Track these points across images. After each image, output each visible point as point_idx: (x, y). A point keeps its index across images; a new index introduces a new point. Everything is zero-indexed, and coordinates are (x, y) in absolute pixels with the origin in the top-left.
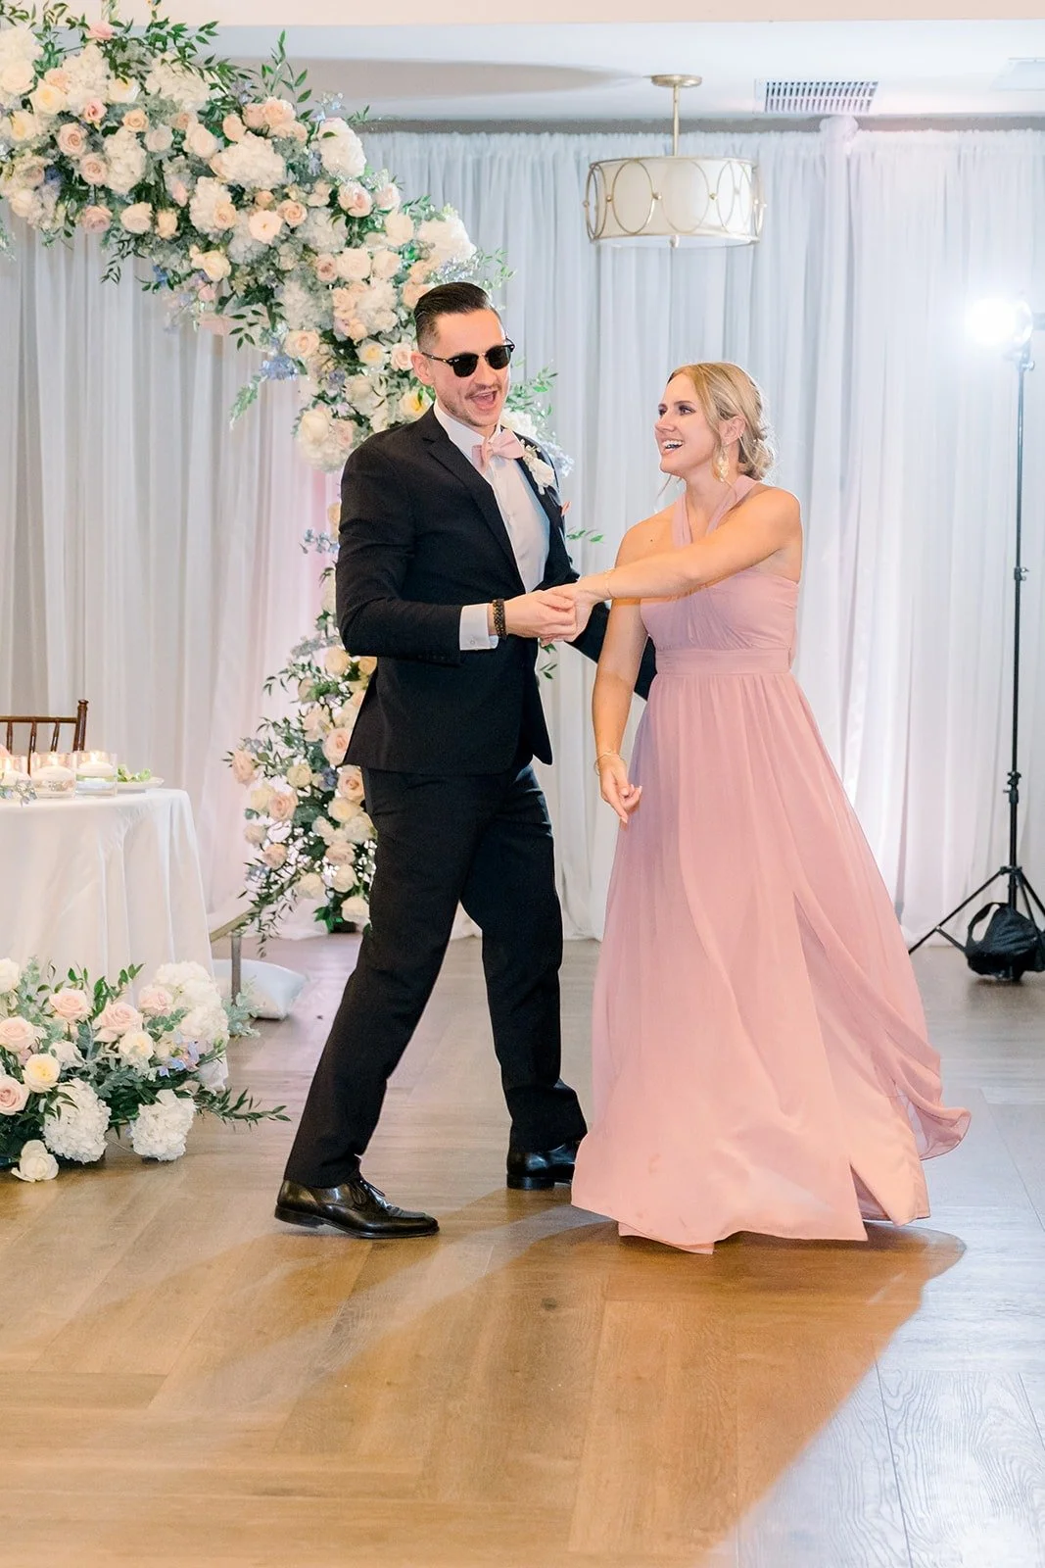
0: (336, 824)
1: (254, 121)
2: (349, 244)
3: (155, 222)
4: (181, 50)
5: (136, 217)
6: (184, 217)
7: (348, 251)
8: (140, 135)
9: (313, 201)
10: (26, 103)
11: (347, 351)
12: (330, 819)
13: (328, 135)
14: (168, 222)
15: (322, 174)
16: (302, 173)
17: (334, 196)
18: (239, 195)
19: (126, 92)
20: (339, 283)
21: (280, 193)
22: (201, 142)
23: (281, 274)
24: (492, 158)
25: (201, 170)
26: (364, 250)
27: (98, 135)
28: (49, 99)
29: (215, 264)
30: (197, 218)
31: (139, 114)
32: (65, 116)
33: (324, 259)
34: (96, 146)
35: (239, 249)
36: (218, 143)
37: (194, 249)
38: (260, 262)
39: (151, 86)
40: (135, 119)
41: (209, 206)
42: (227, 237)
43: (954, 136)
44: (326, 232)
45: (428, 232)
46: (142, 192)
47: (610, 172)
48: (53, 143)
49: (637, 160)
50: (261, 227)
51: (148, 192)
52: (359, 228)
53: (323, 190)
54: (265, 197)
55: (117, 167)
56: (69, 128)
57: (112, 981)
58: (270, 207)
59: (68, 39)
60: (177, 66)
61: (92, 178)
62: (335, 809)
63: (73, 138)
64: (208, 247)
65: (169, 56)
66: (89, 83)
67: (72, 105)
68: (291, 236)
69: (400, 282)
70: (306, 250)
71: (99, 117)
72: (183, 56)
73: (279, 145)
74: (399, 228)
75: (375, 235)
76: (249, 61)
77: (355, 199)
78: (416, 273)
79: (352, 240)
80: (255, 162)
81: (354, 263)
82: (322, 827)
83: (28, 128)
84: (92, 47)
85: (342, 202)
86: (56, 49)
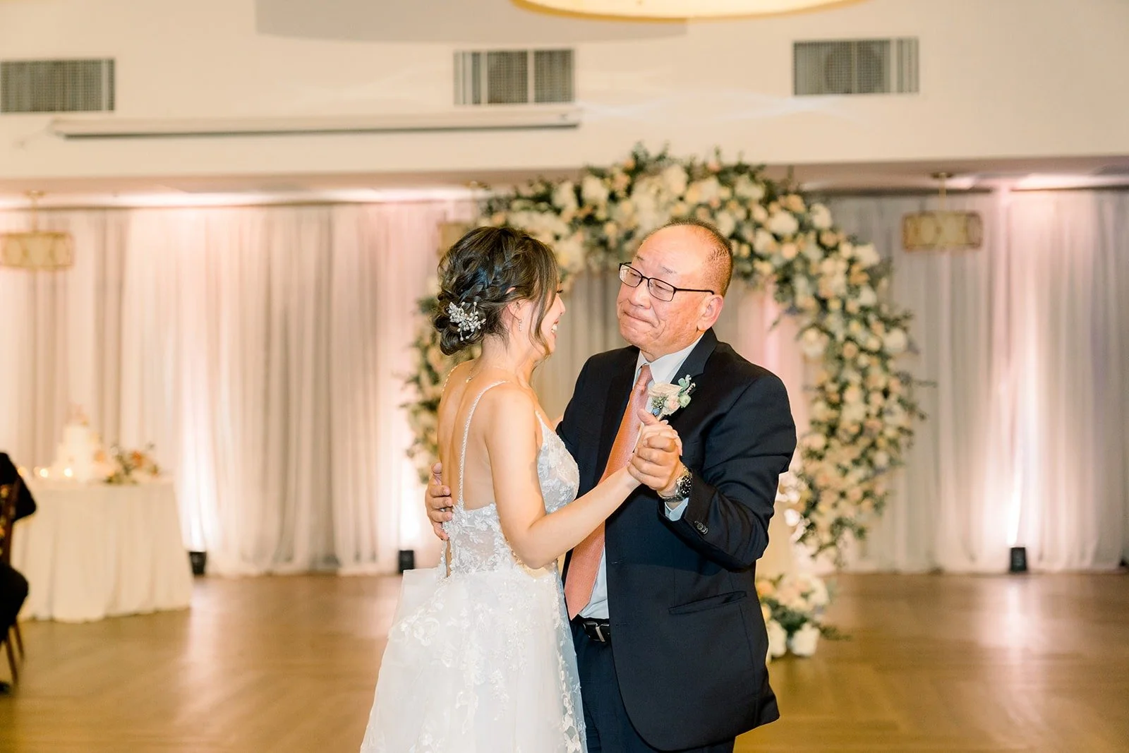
0: (820, 514)
1: (781, 205)
2: (824, 258)
3: (740, 250)
4: (750, 175)
6: (751, 247)
7: (824, 261)
8: (733, 212)
9: (809, 239)
10: (683, 199)
11: (823, 303)
13: (815, 211)
14: (745, 250)
15: (813, 228)
16: (804, 227)
17: (818, 237)
18: (777, 238)
19: (725, 193)
20: (821, 275)
21: (795, 237)
22: (759, 214)
23: (795, 272)
25: (758, 226)
26: (831, 261)
27: (714, 212)
28: (692, 197)
29: (767, 268)
30: (757, 249)
31: (731, 203)
32: (700, 205)
33: (815, 264)
34: (714, 217)
35: (777, 262)
36: (765, 214)
37: (757, 261)
38: (785, 266)
39: (738, 191)
40: (730, 206)
41: (762, 242)
42: (771, 255)
44: (814, 253)
45: (860, 251)
47: (915, 219)
49: (930, 213)
50: (789, 252)
51: (736, 236)
52: (828, 250)
53: (812, 236)
54: (789, 238)
56: (701, 210)
58: (792, 242)
59: (698, 172)
60: (751, 182)
63: (703, 213)
64: (762, 258)
65: (744, 178)
66: (710, 190)
67: (704, 198)
68: (800, 256)
69: (848, 273)
70: (806, 262)
71: (716, 204)
72: (753, 177)
73: (795, 215)
74: (846, 250)
75: (834, 255)
76: (777, 178)
77: (828, 239)
78: (855, 269)
79: (826, 256)
80: (784, 223)
81: (828, 266)
82: (815, 516)
83: (682, 210)
84: (709, 174)
85: (822, 240)
86: (691, 173)
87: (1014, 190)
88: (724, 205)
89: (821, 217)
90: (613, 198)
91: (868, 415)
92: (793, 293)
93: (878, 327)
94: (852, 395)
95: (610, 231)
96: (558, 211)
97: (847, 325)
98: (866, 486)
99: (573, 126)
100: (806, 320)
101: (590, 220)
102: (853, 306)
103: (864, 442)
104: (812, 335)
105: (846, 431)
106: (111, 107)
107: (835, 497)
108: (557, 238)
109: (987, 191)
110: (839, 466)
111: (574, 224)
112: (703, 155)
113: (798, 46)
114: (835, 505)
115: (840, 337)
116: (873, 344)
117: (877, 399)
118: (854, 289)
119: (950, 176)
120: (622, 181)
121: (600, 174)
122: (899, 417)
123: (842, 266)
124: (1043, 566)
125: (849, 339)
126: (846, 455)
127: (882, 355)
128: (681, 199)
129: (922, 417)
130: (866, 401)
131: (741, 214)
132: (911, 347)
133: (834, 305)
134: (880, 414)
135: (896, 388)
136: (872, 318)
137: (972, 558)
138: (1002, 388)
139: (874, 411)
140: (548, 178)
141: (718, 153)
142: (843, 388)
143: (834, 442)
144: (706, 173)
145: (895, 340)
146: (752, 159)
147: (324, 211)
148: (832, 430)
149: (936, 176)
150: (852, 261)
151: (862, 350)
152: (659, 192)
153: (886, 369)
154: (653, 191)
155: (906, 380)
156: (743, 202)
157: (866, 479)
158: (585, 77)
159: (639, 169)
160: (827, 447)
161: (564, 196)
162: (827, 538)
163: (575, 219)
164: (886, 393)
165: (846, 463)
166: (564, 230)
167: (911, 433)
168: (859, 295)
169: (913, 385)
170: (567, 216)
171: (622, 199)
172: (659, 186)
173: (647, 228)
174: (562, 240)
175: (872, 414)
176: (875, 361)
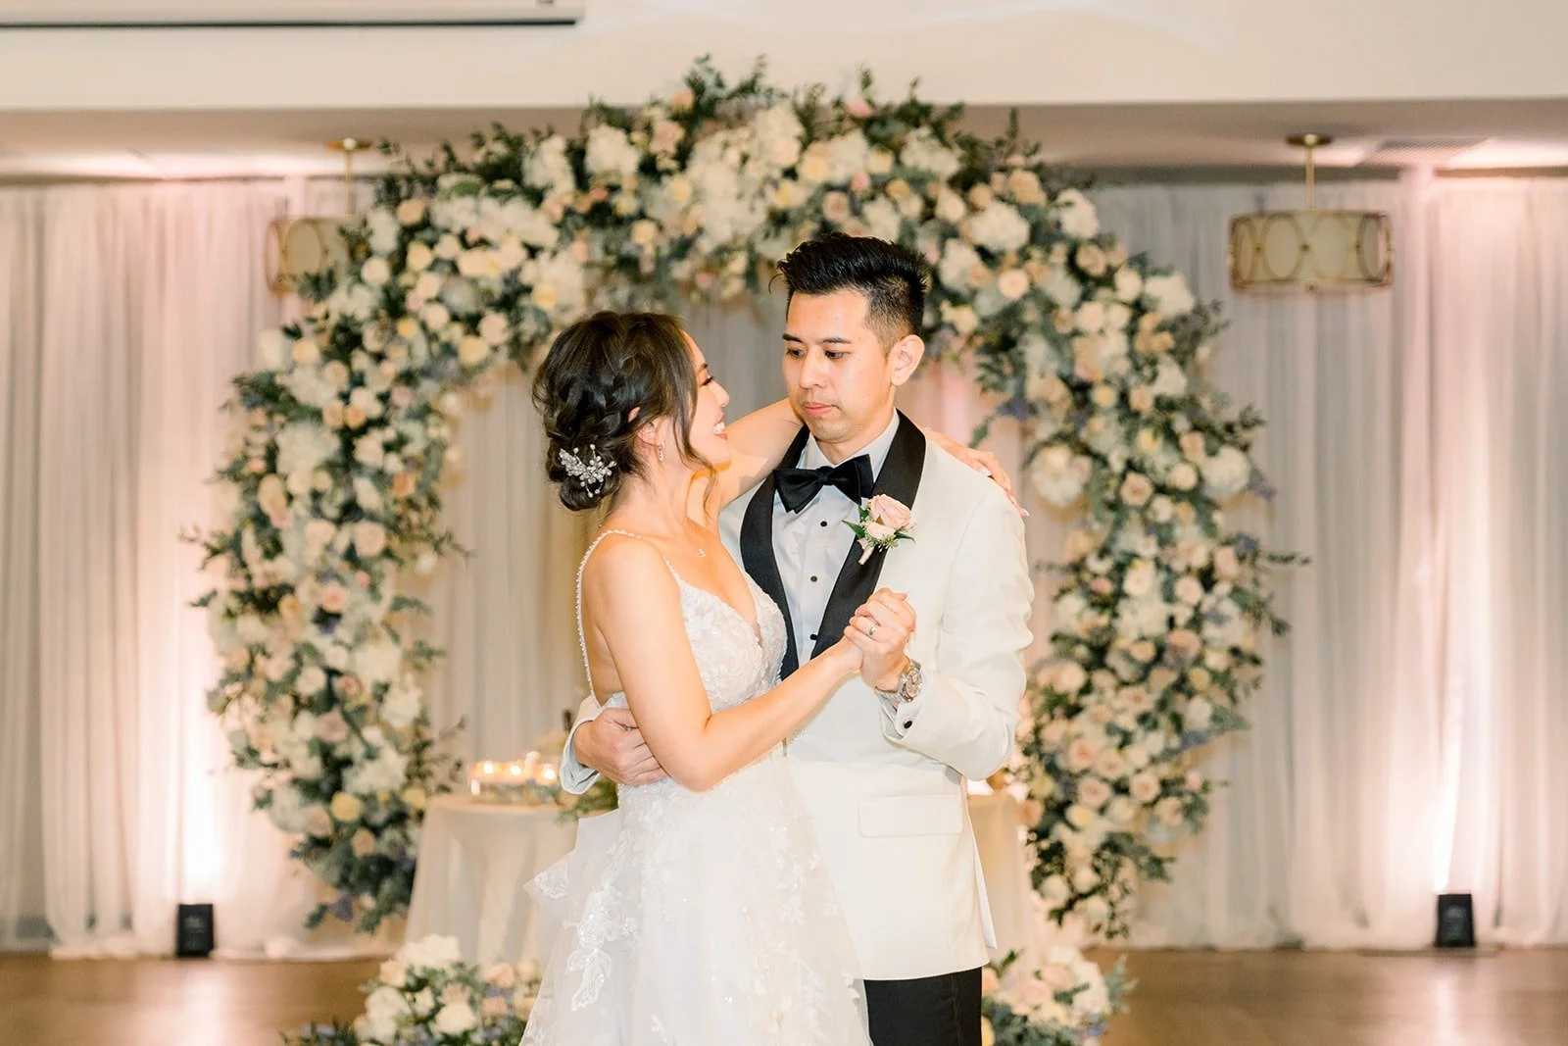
0: (1073, 828)
1: (998, 189)
2: (1083, 298)
4: (932, 127)
6: (937, 276)
7: (1085, 305)
8: (896, 203)
9: (1053, 260)
11: (1080, 390)
13: (1065, 204)
15: (1062, 238)
16: (1042, 235)
17: (1072, 256)
18: (988, 256)
19: (882, 163)
21: (1024, 255)
22: (951, 207)
23: (1024, 327)
25: (950, 233)
26: (1097, 306)
27: (859, 202)
28: (813, 170)
29: (965, 319)
30: (946, 276)
31: (893, 185)
32: (829, 188)
33: (1064, 312)
34: (857, 213)
35: (987, 305)
36: (962, 208)
37: (945, 305)
38: (1004, 316)
39: (908, 159)
40: (898, 187)
41: (958, 265)
42: (972, 293)
44: (1063, 288)
45: (1156, 287)
47: (1260, 224)
48: (818, 211)
50: (1012, 285)
52: (1090, 284)
53: (1059, 252)
54: (1012, 258)
55: (877, 225)
56: (833, 198)
58: (1018, 266)
60: (935, 142)
63: (837, 207)
64: (956, 300)
65: (920, 133)
66: (851, 157)
67: (839, 176)
68: (1034, 293)
69: (1131, 331)
70: (1050, 307)
71: (862, 184)
72: (938, 131)
73: (1024, 210)
74: (1128, 284)
75: (1103, 293)
76: (987, 135)
77: (1092, 261)
78: (1147, 323)
79: (1086, 297)
80: (1002, 227)
81: (1091, 316)
82: (1061, 832)
83: (791, 196)
84: (847, 124)
85: (1083, 260)
86: (812, 124)
87: (1442, 173)
88: (880, 187)
89: (1079, 216)
90: (649, 168)
91: (1171, 622)
92: (1020, 369)
93: (1193, 443)
94: (1141, 581)
95: (643, 236)
96: (536, 197)
97: (1130, 438)
98: (1166, 770)
99: (570, 23)
100: (1045, 430)
101: (602, 216)
102: (1142, 399)
103: (1162, 678)
104: (1058, 456)
105: (1128, 656)
107: (1106, 792)
108: (533, 251)
109: (1391, 173)
110: (1111, 729)
111: (567, 224)
112: (838, 86)
114: (1102, 810)
115: (1117, 465)
116: (1184, 478)
117: (1189, 590)
118: (1144, 365)
119: (1324, 141)
120: (669, 135)
121: (620, 120)
122: (1237, 630)
123: (1121, 316)
124: (1503, 934)
125: (1134, 466)
126: (1126, 706)
127: (1198, 498)
128: (791, 173)
129: (1280, 628)
130: (1169, 597)
131: (914, 207)
132: (1258, 485)
133: (1104, 397)
134: (1196, 622)
135: (1227, 562)
136: (1181, 423)
137: (1363, 921)
138: (1421, 573)
139: (1183, 615)
140: (513, 130)
141: (867, 82)
142: (1122, 567)
143: (1101, 678)
144: (845, 121)
145: (1227, 470)
146: (937, 95)
147: (29, 195)
148: (1098, 655)
149: (1297, 141)
150: (1139, 308)
151: (1161, 489)
152: (745, 159)
153: (1210, 529)
154: (733, 156)
155: (1248, 550)
156: (918, 181)
157: (1169, 754)
159: (702, 111)
160: (1087, 689)
161: (548, 165)
162: (1085, 878)
163: (569, 212)
164: (1207, 578)
165: (1127, 722)
166: (547, 236)
167: (1256, 661)
168: (1154, 376)
169: (1262, 562)
170: (554, 205)
171: (669, 172)
172: (745, 148)
173: (720, 231)
174: (543, 257)
175: (1181, 621)
176: (1186, 511)
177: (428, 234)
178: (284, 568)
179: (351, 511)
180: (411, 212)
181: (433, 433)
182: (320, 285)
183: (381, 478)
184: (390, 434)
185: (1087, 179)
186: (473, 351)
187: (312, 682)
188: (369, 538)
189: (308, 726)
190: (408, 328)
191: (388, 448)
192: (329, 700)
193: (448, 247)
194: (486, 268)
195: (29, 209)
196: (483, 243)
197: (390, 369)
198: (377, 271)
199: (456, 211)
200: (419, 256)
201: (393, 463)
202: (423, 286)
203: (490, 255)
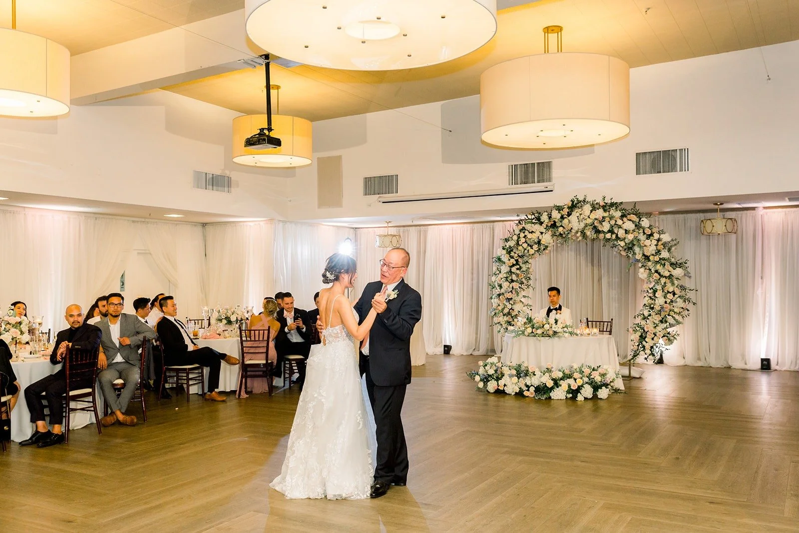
0: (647, 342)
1: (628, 218)
2: (647, 239)
3: (612, 236)
4: (616, 207)
5: (608, 236)
6: (617, 235)
7: (647, 240)
8: (609, 222)
9: (640, 232)
10: (589, 217)
11: (647, 257)
12: (645, 341)
13: (642, 221)
14: (614, 236)
15: (642, 227)
16: (638, 226)
17: (644, 230)
18: (627, 232)
19: (606, 214)
20: (645, 246)
21: (634, 231)
22: (620, 222)
23: (634, 245)
24: (687, 218)
25: (620, 227)
26: (649, 240)
27: (601, 222)
28: (593, 216)
29: (622, 244)
30: (619, 236)
31: (608, 218)
32: (596, 219)
33: (642, 242)
34: (601, 224)
35: (627, 241)
36: (622, 222)
37: (619, 241)
38: (630, 243)
39: (611, 213)
40: (607, 219)
41: (621, 233)
42: (625, 238)
43: (784, 210)
44: (642, 237)
45: (662, 236)
46: (609, 231)
47: (704, 222)
48: (594, 224)
49: (710, 220)
50: (630, 237)
51: (611, 231)
52: (648, 236)
53: (641, 231)
54: (631, 231)
55: (605, 227)
56: (596, 221)
57: (596, 368)
58: (632, 233)
59: (597, 206)
60: (615, 210)
61: (600, 229)
62: (646, 339)
63: (597, 223)
64: (621, 239)
65: (614, 208)
66: (600, 213)
67: (597, 217)
68: (636, 238)
69: (657, 245)
70: (639, 241)
71: (602, 219)
73: (634, 222)
74: (656, 236)
75: (651, 237)
76: (629, 208)
77: (648, 232)
78: (660, 243)
80: (629, 225)
81: (648, 242)
82: (644, 343)
83: (589, 221)
84: (600, 207)
85: (645, 232)
86: (594, 208)
87: (765, 208)
89: (645, 223)
90: (562, 218)
91: (666, 302)
92: (634, 254)
93: (669, 267)
94: (659, 294)
95: (561, 229)
96: (541, 223)
97: (656, 266)
99: (552, 191)
100: (640, 264)
101: (553, 226)
102: (657, 258)
103: (664, 313)
104: (642, 270)
105: (656, 309)
106: (397, 192)
107: (653, 336)
110: (654, 323)
112: (599, 200)
113: (638, 155)
114: (653, 339)
115: (653, 272)
116: (667, 274)
117: (670, 296)
118: (658, 252)
119: (721, 204)
120: (566, 211)
121: (559, 209)
122: (680, 303)
123: (655, 242)
125: (656, 271)
126: (657, 318)
127: (670, 277)
129: (693, 304)
130: (665, 297)
131: (612, 222)
132: (687, 275)
133: (651, 258)
135: (677, 291)
136: (666, 263)
139: (668, 301)
140: (539, 211)
141: (604, 199)
142: (655, 292)
143: (652, 313)
145: (678, 272)
146: (618, 200)
147: (492, 224)
148: (652, 308)
149: (716, 204)
151: (662, 276)
152: (580, 215)
153: (673, 284)
154: (578, 214)
155: (683, 288)
156: (613, 218)
158: (556, 172)
159: (573, 206)
160: (649, 315)
161: (544, 218)
163: (547, 226)
164: (674, 294)
165: (657, 322)
166: (544, 231)
167: (688, 310)
168: (660, 254)
169: (687, 290)
170: (544, 225)
171: (566, 218)
172: (581, 213)
173: (575, 229)
174: (543, 234)
175: (668, 302)
176: (668, 281)
177: (524, 231)
178: (503, 291)
179: (512, 281)
180: (521, 227)
181: (527, 266)
182: (507, 240)
183: (517, 275)
184: (518, 267)
185: (649, 215)
186: (532, 251)
187: (506, 311)
188: (516, 285)
189: (506, 318)
190: (520, 248)
191: (517, 269)
192: (509, 313)
193: (527, 233)
194: (534, 237)
195: (492, 227)
196: (532, 232)
197: (516, 255)
198: (515, 238)
199: (529, 227)
200: (522, 235)
201: (518, 272)
202: (523, 240)
203: (534, 234)
